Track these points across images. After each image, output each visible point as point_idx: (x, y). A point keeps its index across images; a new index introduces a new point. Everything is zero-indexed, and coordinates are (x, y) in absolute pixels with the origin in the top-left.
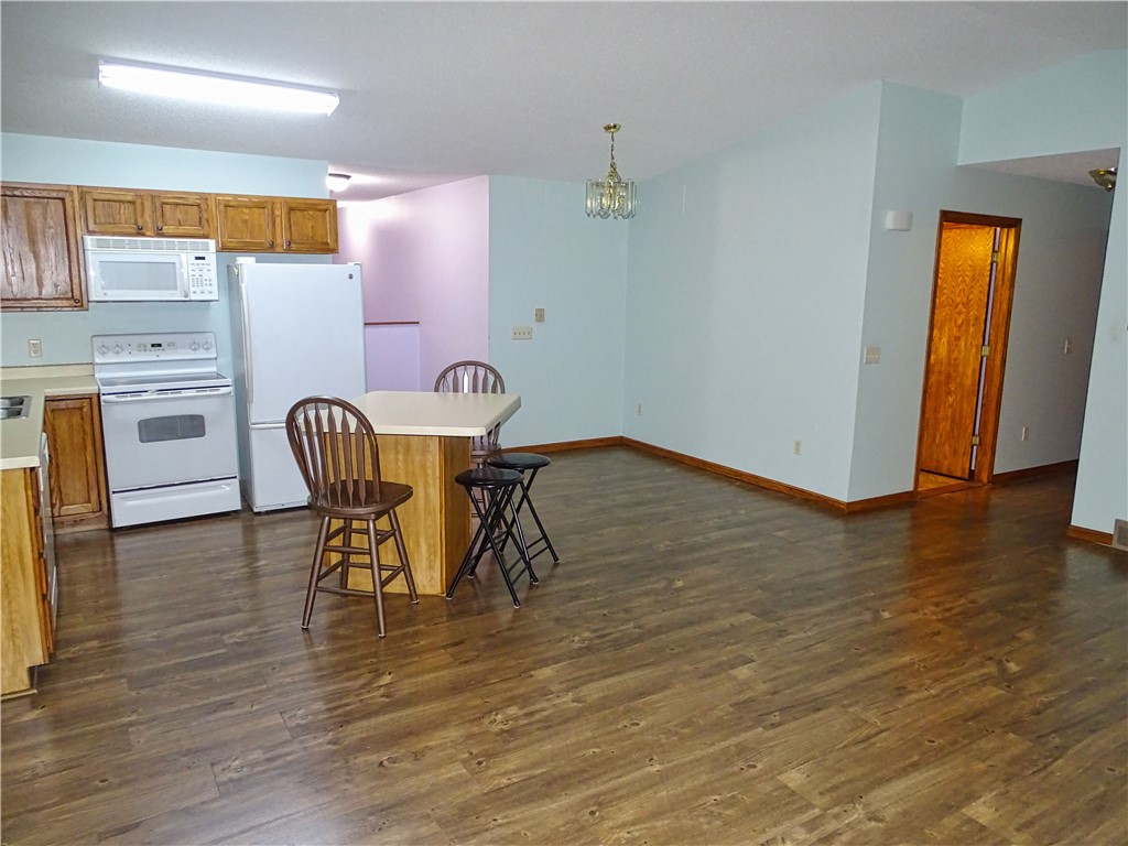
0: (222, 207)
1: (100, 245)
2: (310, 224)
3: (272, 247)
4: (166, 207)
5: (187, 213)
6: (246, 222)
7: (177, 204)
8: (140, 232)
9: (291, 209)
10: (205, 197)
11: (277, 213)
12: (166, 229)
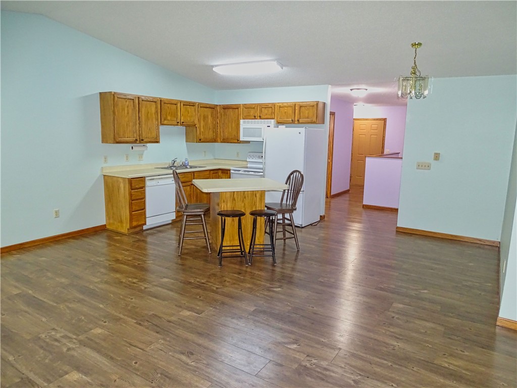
0: (278, 108)
1: (244, 123)
2: (307, 112)
3: (293, 122)
4: (263, 109)
5: (268, 111)
6: (286, 112)
7: (266, 108)
8: (255, 118)
9: (301, 107)
10: (274, 104)
11: (296, 108)
12: (262, 117)
